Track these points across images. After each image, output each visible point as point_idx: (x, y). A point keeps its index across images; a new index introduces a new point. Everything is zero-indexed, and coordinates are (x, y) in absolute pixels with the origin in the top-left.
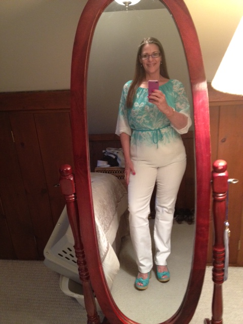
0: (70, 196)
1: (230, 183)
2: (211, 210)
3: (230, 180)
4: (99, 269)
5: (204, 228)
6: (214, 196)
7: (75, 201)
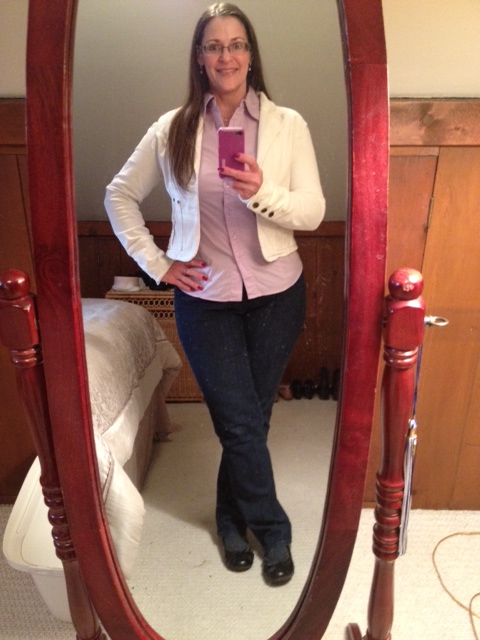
0: (26, 352)
1: (429, 324)
2: (378, 390)
3: (430, 319)
4: (98, 535)
5: (358, 434)
6: (386, 358)
7: (39, 368)
